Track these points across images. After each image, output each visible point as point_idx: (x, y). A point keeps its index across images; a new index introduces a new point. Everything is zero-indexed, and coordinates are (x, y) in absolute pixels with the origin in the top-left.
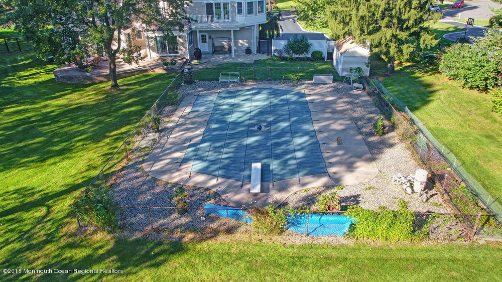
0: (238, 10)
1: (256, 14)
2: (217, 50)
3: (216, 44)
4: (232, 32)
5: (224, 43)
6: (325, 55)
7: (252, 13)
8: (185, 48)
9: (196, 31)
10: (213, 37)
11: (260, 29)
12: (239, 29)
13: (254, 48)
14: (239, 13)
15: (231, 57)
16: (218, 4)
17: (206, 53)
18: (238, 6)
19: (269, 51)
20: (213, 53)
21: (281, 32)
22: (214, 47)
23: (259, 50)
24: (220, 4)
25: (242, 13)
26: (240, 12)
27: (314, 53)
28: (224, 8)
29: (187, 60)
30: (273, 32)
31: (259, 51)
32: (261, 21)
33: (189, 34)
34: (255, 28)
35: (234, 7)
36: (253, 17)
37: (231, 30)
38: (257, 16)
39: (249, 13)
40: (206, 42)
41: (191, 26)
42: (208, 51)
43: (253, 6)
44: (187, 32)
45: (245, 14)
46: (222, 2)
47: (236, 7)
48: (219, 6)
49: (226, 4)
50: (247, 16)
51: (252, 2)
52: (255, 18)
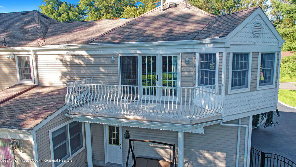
1: (254, 89)
14: (203, 83)
16: (149, 58)
25: (213, 82)
26: (208, 79)
32: (265, 106)
33: (53, 133)
34: (248, 125)
35: (192, 65)
36: (246, 94)
37: (177, 132)
38: (255, 93)
39: (235, 84)
40: (118, 143)
41: (69, 112)
42: (121, 163)
43: (246, 65)
44: (39, 133)
45: (224, 85)
46: (160, 54)
47: (195, 67)
48: (151, 64)
49: (170, 58)
50: (229, 93)
51: (247, 54)
52: (252, 98)
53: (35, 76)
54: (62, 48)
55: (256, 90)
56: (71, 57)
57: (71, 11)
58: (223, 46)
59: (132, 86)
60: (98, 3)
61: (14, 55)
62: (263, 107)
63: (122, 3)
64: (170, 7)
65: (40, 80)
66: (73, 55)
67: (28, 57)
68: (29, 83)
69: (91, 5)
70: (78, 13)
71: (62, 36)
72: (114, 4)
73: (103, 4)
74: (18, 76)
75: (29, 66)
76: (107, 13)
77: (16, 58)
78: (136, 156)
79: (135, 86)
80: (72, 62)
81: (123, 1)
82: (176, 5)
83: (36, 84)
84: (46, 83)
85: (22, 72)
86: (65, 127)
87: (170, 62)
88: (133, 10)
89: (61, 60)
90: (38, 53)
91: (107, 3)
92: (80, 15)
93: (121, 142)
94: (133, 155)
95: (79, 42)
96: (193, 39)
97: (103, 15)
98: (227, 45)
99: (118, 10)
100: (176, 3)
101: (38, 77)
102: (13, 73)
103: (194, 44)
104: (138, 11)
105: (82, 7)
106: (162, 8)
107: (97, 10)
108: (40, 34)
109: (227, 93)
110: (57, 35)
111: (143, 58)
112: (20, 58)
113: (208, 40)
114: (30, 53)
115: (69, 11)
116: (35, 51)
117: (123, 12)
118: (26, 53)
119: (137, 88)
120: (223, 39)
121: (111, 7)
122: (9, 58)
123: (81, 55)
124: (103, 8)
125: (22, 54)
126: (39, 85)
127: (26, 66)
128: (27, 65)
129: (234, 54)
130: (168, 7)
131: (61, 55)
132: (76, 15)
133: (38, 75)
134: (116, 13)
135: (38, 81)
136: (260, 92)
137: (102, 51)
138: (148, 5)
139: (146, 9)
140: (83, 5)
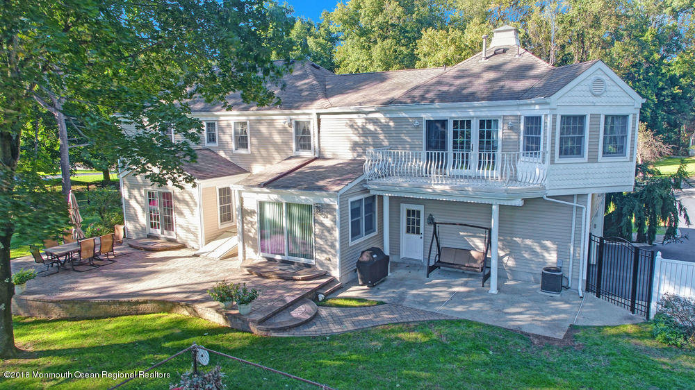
0: (528, 139)
1: (593, 159)
2: (447, 262)
4: (495, 211)
7: (578, 152)
8: (330, 244)
10: (437, 218)
11: (612, 209)
12: (519, 203)
13: (578, 276)
14: (527, 149)
15: (482, 295)
16: (462, 122)
17: (411, 265)
18: (527, 131)
19: (641, 289)
20: (433, 268)
21: (682, 224)
23: (594, 282)
24: (469, 122)
25: (538, 149)
26: (532, 145)
28: (481, 136)
29: (333, 281)
30: (654, 223)
31: (596, 285)
32: (613, 184)
33: (352, 203)
34: (586, 206)
35: (515, 131)
36: (581, 166)
37: (492, 205)
38: (596, 165)
39: (564, 152)
40: (418, 233)
41: (368, 182)
42: (421, 258)
43: (582, 130)
44: (342, 198)
45: (549, 152)
46: (477, 117)
47: (520, 133)
48: (465, 130)
49: (489, 122)
50: (556, 161)
51: (582, 118)
52: (590, 171)
53: (317, 145)
54: (354, 111)
55: (597, 162)
56: (364, 121)
57: (312, 37)
58: (547, 107)
59: (441, 152)
60: (366, 18)
61: (291, 120)
62: (610, 185)
63: (414, 16)
64: (495, 54)
65: (322, 150)
66: (366, 119)
67: (309, 122)
68: (307, 154)
69: (353, 24)
70: (326, 40)
71: (349, 94)
72: (399, 18)
73: (376, 20)
74: (294, 145)
75: (309, 133)
76: (384, 38)
77: (293, 123)
78: (441, 246)
79: (445, 153)
80: (363, 128)
81: (416, 12)
82: (504, 51)
83: (316, 156)
84: (328, 155)
85: (298, 140)
86: (361, 200)
87: (489, 126)
88: (439, 36)
89: (352, 126)
90: (321, 117)
91: (385, 18)
92: (329, 43)
93: (422, 231)
94: (438, 246)
95: (375, 103)
96: (517, 99)
97: (375, 42)
98: (553, 106)
99: (407, 32)
100: (505, 47)
101: (319, 147)
102: (286, 143)
103: (519, 105)
104: (450, 38)
105: (335, 27)
106: (484, 56)
107: (364, 33)
108: (319, 92)
109: (552, 162)
110: (342, 93)
111: (455, 123)
112: (297, 123)
113: (533, 101)
114: (311, 117)
115: (308, 37)
116: (318, 114)
117: (420, 41)
118: (307, 117)
119: (446, 154)
120: (548, 100)
121: (393, 25)
122: (285, 123)
123: (377, 119)
124: (377, 28)
125: (302, 118)
126: (321, 157)
127: (303, 133)
128: (306, 132)
129: (562, 117)
130: (493, 53)
131: (351, 120)
132: (321, 45)
133: (319, 144)
134: (401, 38)
135: (320, 152)
136: (603, 165)
137: (404, 114)
138: (471, 23)
139: (466, 31)
140: (337, 24)
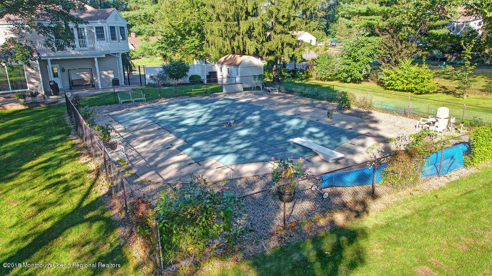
0: (98, 35)
2: (75, 85)
3: (73, 78)
4: (96, 59)
5: (82, 75)
6: (204, 78)
7: (116, 39)
8: (38, 79)
9: (46, 61)
10: (66, 69)
13: (121, 80)
14: (99, 39)
18: (97, 31)
20: (71, 89)
22: (71, 82)
25: (103, 38)
27: (192, 78)
32: (125, 50)
34: (120, 57)
36: (117, 43)
37: (94, 58)
43: (115, 31)
47: (94, 33)
51: (114, 27)
52: (119, 45)
55: (120, 42)
93: (59, 75)
96: (91, 20)
98: (108, 23)
113: (99, 21)
120: (106, 21)
129: (110, 27)
